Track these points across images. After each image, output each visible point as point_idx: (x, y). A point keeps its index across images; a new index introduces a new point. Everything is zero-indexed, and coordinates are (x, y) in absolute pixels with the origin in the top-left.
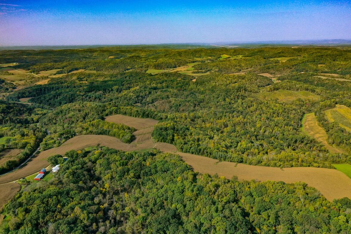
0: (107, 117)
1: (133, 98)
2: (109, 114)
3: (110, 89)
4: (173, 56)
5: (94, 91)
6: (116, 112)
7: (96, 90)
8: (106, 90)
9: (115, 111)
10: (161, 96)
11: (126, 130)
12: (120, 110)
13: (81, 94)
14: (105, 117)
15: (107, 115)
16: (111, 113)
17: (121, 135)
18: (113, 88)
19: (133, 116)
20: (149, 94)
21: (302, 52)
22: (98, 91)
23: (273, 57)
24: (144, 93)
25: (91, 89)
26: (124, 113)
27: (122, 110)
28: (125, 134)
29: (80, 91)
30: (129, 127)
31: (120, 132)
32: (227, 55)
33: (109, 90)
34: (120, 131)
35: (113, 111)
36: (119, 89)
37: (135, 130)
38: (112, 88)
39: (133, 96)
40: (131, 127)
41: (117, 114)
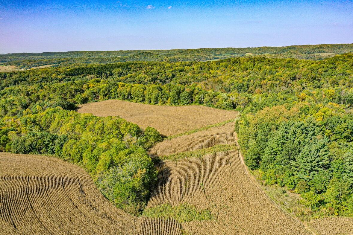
0: (85, 104)
1: (146, 80)
2: (90, 99)
3: (109, 73)
4: (190, 52)
5: (83, 75)
6: (107, 95)
7: (85, 73)
8: (102, 73)
9: (104, 92)
10: (195, 78)
11: (127, 137)
12: (116, 89)
13: (59, 77)
14: (79, 105)
15: (85, 101)
16: (95, 96)
17: (105, 158)
18: (113, 71)
19: (150, 102)
20: (172, 78)
21: (343, 48)
22: (88, 74)
23: (311, 52)
24: (164, 75)
25: (78, 72)
26: (126, 94)
27: (120, 89)
28: (121, 153)
29: (59, 73)
30: (137, 127)
31: (103, 145)
32: (251, 53)
33: (107, 74)
34: (103, 141)
35: (101, 92)
36: (122, 72)
37: (161, 138)
38: (111, 72)
39: (145, 78)
40: (143, 128)
41: (109, 98)
